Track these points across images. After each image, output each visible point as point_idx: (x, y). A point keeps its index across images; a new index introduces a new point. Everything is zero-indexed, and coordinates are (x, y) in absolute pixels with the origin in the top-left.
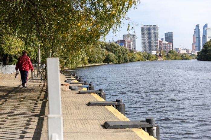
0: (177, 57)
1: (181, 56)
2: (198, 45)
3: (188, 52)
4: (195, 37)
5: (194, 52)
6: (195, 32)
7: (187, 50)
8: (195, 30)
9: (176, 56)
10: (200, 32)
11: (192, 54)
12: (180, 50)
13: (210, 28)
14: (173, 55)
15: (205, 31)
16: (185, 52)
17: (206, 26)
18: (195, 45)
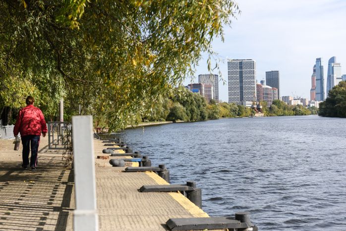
0: (286, 112)
1: (293, 110)
2: (320, 92)
3: (303, 103)
4: (315, 78)
5: (314, 103)
6: (314, 71)
7: (303, 100)
8: (315, 66)
9: (284, 109)
10: (323, 71)
11: (311, 105)
12: (290, 99)
13: (339, 64)
14: (280, 108)
15: (331, 68)
16: (299, 102)
17: (332, 60)
18: (315, 92)
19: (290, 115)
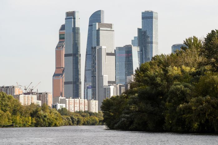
0: (18, 118)
1: (32, 115)
2: (71, 80)
3: (42, 102)
4: (64, 52)
5: (63, 102)
6: (62, 37)
7: (41, 96)
8: (63, 28)
9: (14, 112)
10: (79, 38)
11: (59, 106)
12: (16, 93)
13: (110, 26)
14: (5, 111)
15: (94, 33)
16: (34, 100)
17: (96, 17)
18: (63, 79)
19: (24, 126)
